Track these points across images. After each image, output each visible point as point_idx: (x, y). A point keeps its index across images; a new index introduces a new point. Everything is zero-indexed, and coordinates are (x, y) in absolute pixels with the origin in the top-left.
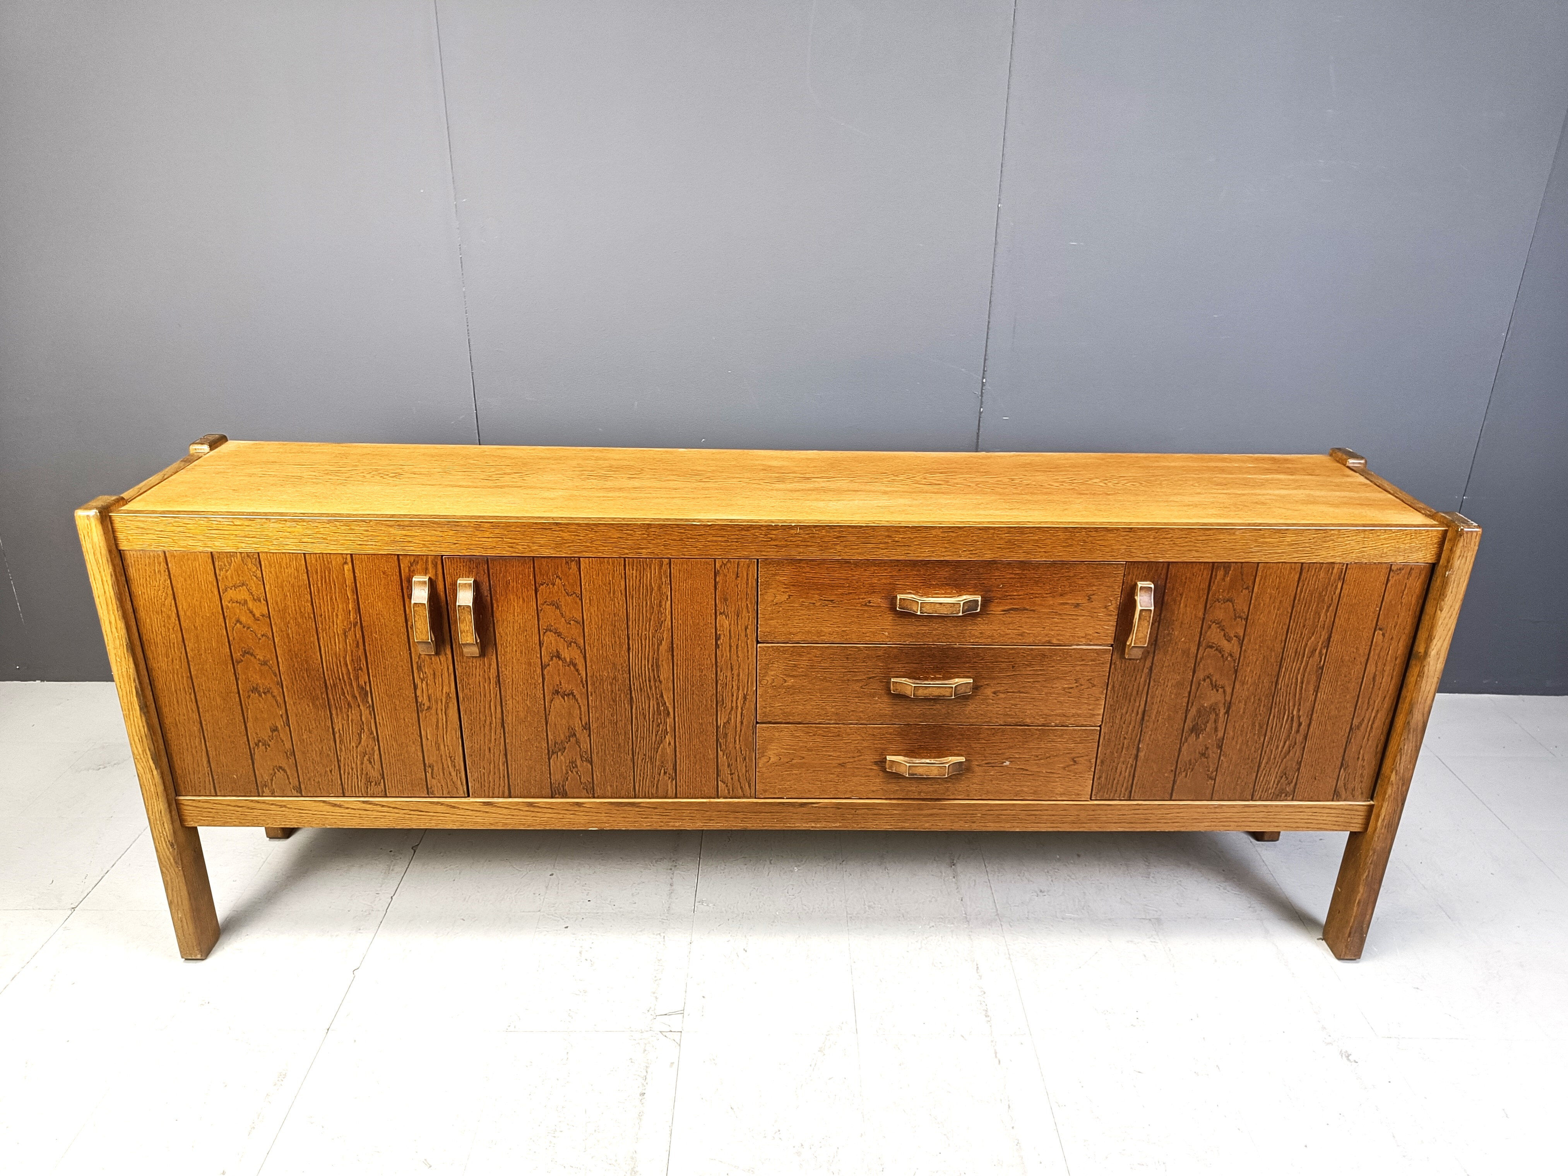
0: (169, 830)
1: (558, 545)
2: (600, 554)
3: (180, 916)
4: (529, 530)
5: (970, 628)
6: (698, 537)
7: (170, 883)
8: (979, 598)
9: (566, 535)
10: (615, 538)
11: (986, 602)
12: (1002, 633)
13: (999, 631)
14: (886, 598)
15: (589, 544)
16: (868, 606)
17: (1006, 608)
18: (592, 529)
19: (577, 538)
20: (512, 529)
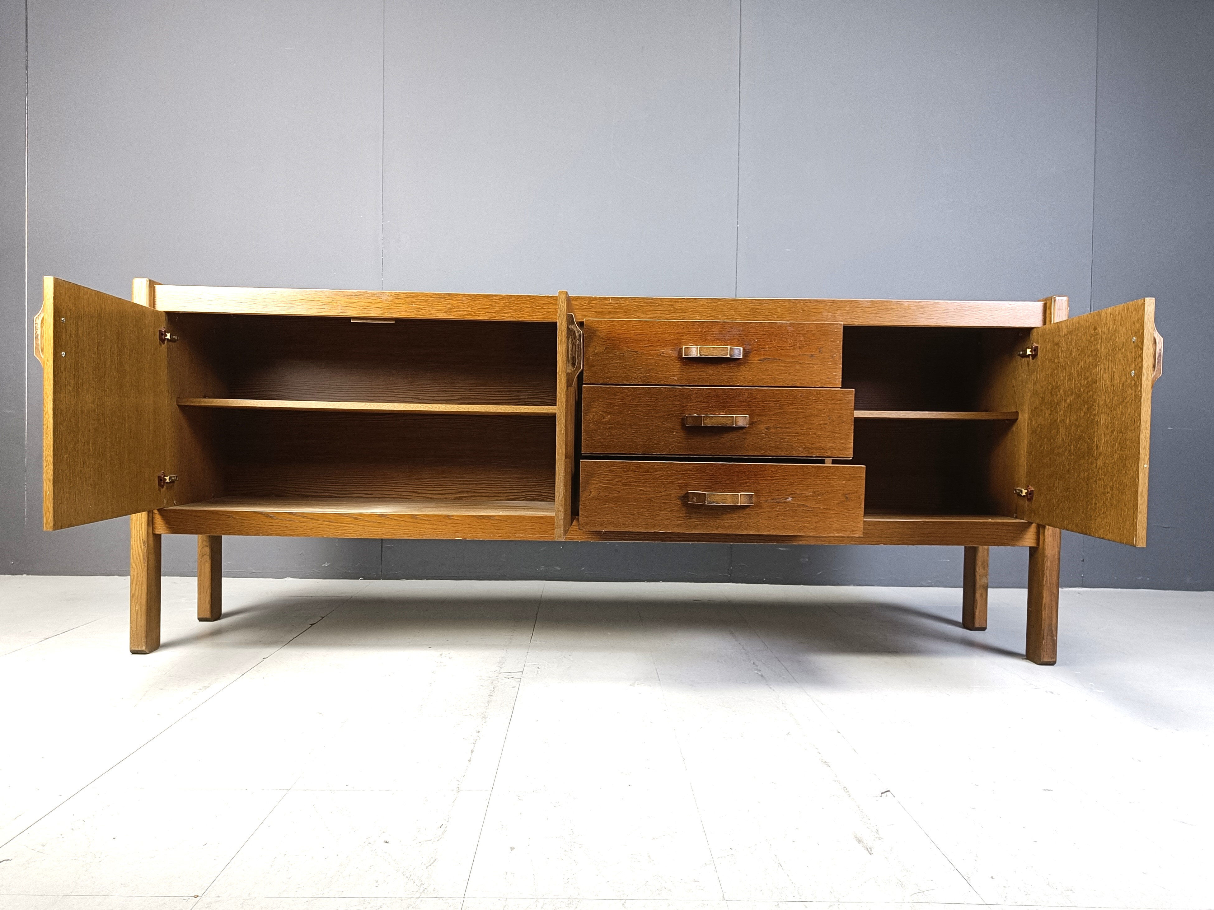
0: (145, 530)
1: (449, 310)
2: (477, 317)
3: (137, 608)
4: (431, 299)
5: (736, 374)
6: (543, 305)
7: (135, 578)
8: (742, 348)
9: (455, 303)
10: (487, 305)
11: (746, 353)
12: (759, 378)
13: (757, 376)
14: (674, 349)
15: (469, 310)
16: (663, 356)
17: (762, 358)
18: (473, 299)
19: (462, 305)
20: (419, 297)
